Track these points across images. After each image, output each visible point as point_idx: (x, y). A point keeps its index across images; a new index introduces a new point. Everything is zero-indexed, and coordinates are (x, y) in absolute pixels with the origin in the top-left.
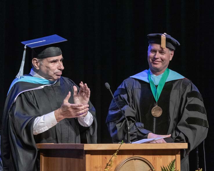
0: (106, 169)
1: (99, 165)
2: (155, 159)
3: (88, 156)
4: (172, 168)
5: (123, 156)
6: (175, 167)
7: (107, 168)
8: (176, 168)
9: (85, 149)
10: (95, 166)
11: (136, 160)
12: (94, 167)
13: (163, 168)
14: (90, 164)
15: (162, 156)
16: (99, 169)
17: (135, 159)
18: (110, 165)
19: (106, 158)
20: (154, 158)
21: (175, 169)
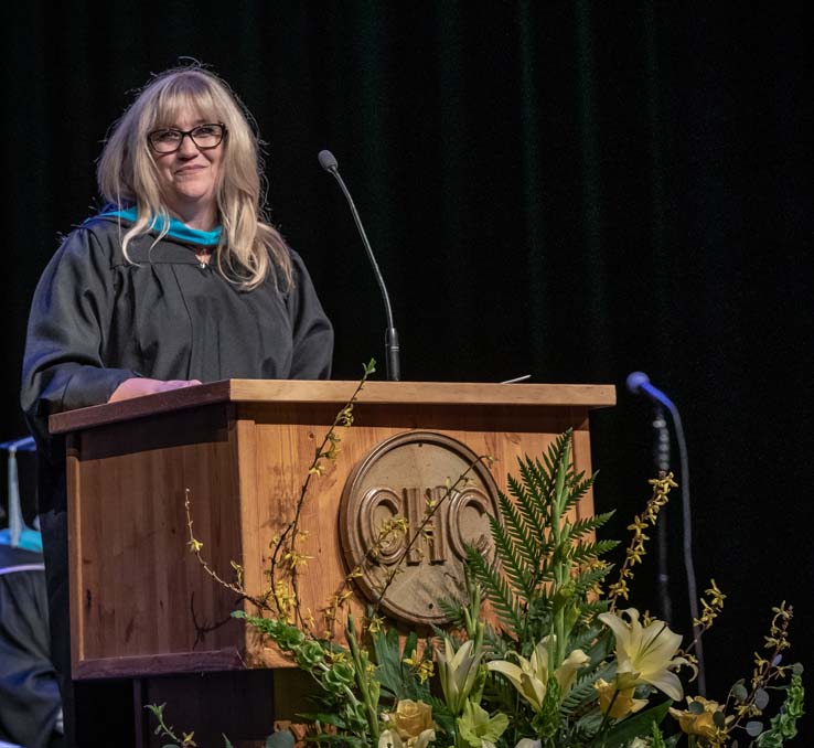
0: (313, 470)
1: (287, 463)
2: (494, 445)
3: (244, 427)
4: (562, 465)
5: (374, 428)
6: (571, 461)
7: (319, 464)
8: (574, 464)
9: (233, 397)
10: (273, 465)
11: (424, 445)
12: (269, 468)
13: (526, 465)
14: (255, 454)
15: (522, 435)
16: (288, 477)
17: (421, 442)
18: (327, 455)
19: (312, 436)
20: (490, 441)
21: (570, 466)
